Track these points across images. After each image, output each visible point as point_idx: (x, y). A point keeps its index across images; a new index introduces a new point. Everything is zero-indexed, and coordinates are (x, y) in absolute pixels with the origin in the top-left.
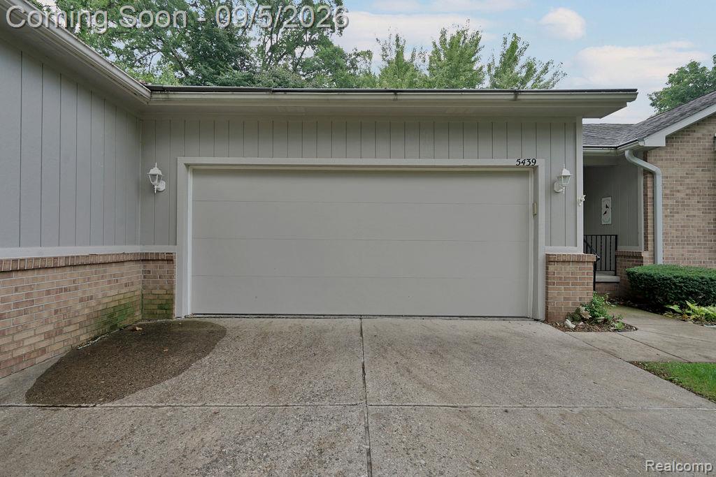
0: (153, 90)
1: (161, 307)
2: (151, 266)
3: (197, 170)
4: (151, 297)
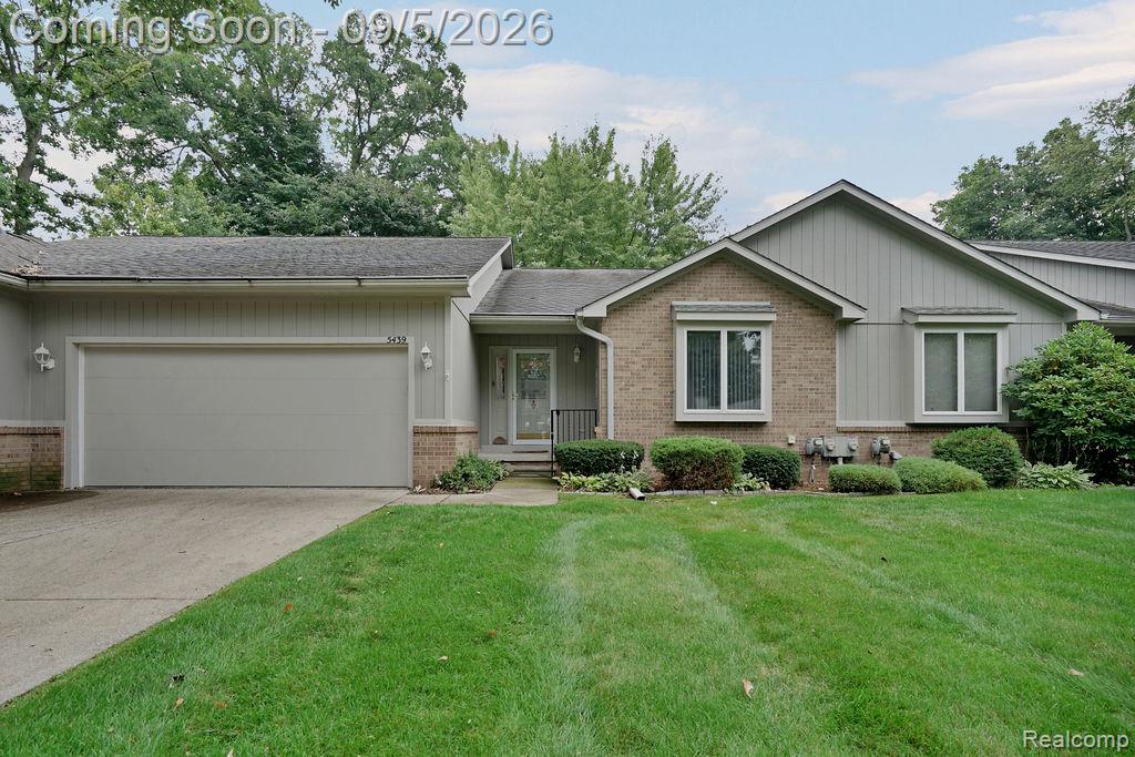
0: (28, 279)
1: (48, 478)
2: (38, 440)
4: (39, 469)
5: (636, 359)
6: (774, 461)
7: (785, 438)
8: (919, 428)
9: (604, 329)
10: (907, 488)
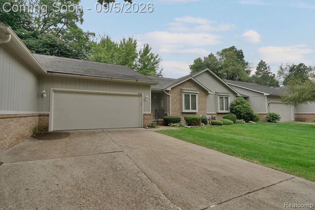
0: (48, 72)
1: (44, 129)
2: (41, 117)
3: (55, 91)
4: (41, 126)
5: (174, 99)
6: (205, 120)
7: (199, 116)
8: (218, 114)
9: (169, 92)
10: (224, 124)
